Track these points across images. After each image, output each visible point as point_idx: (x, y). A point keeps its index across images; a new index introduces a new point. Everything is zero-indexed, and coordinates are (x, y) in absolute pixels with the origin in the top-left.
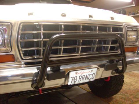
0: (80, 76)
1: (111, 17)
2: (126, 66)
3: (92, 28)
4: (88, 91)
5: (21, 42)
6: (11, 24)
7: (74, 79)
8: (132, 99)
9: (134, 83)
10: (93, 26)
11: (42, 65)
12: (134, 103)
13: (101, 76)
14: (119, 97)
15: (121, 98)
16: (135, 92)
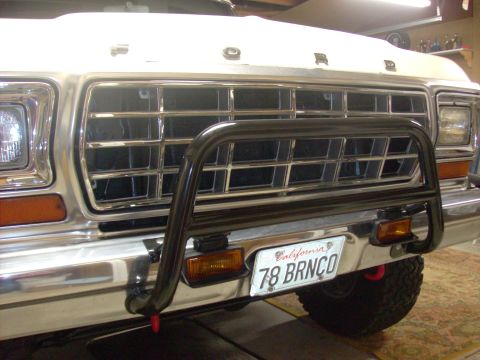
0: (289, 265)
1: (387, 62)
2: (443, 228)
3: (326, 98)
4: (299, 315)
5: (88, 151)
6: (54, 85)
7: (271, 274)
8: (450, 337)
9: (449, 285)
10: (328, 93)
11: (169, 228)
12: (456, 351)
13: (359, 264)
14: (406, 332)
15: (413, 336)
16: (456, 314)
